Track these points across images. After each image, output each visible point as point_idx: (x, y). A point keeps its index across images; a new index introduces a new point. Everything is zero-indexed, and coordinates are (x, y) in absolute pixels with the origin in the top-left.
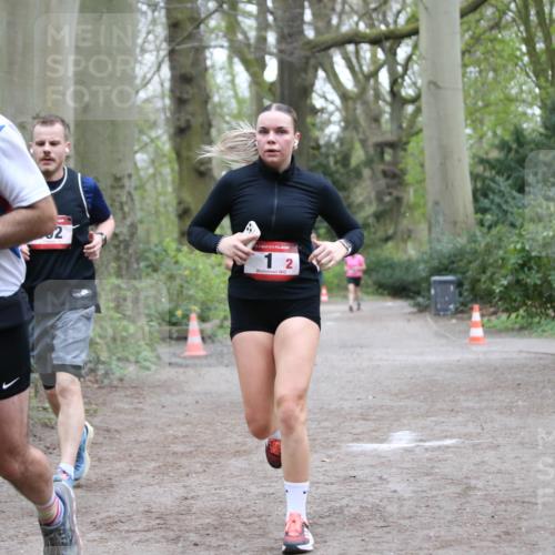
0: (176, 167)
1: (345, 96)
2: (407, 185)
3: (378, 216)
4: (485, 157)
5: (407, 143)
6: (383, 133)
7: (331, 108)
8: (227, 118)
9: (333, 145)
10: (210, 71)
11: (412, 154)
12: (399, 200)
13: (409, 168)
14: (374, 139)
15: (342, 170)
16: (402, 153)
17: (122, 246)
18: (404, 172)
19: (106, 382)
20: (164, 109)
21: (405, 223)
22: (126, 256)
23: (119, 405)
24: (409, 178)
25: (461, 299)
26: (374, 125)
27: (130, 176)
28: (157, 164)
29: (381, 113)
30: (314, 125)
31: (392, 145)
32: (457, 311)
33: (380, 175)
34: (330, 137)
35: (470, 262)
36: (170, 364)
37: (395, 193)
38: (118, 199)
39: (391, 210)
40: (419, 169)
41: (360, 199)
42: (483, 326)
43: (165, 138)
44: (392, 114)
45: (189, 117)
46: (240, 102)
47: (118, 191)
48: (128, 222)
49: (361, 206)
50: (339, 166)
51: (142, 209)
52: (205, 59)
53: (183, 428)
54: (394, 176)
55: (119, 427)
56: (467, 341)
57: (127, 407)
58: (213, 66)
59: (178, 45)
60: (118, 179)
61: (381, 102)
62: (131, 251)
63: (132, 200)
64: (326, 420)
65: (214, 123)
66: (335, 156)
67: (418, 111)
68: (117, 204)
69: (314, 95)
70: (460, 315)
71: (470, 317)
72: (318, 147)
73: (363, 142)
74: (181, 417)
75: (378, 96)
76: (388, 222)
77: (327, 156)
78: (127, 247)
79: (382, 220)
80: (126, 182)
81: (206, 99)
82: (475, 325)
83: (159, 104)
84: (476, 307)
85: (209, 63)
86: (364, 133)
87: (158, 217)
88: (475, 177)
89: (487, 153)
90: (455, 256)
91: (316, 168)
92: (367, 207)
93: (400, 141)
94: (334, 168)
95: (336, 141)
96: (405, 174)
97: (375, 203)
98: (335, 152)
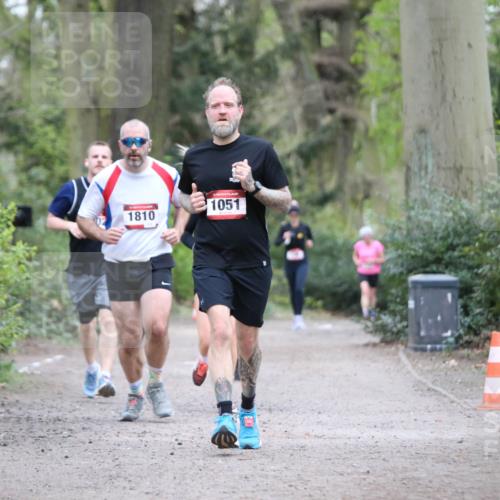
2: (367, 93)
3: (307, 155)
5: (366, 12)
11: (378, 33)
12: (348, 123)
13: (370, 61)
16: (358, 34)
18: (360, 70)
21: (359, 169)
24: (364, 80)
25: (468, 319)
31: (337, 15)
32: (459, 343)
33: (312, 74)
35: (486, 248)
37: (341, 110)
39: (333, 144)
40: (388, 61)
41: (272, 121)
50: (232, 54)
54: (341, 76)
56: (479, 402)
66: (223, 33)
70: (465, 352)
71: (487, 356)
72: (193, 14)
73: (281, 8)
76: (326, 165)
77: (209, 34)
79: (314, 163)
82: (494, 371)
90: (457, 234)
91: (185, 57)
92: (286, 136)
93: (352, 7)
94: (222, 59)
95: (227, 7)
96: (361, 72)
97: (301, 130)
98: (226, 27)
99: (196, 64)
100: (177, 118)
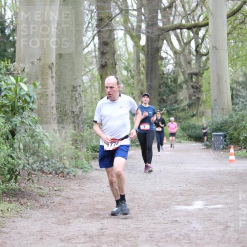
0: (101, 82)
1: (175, 52)
2: (202, 92)
3: (190, 106)
4: (237, 80)
5: (203, 73)
6: (192, 69)
7: (169, 57)
8: (123, 61)
9: (170, 74)
10: (116, 41)
11: (205, 78)
12: (199, 98)
13: (204, 85)
14: (188, 72)
15: (174, 85)
16: (200, 78)
17: (76, 117)
19: (68, 176)
20: (95, 57)
21: (201, 109)
22: (77, 121)
23: (73, 187)
24: (202, 89)
25: (226, 143)
26: (188, 66)
27: (80, 86)
28: (92, 81)
29: (191, 60)
30: (162, 64)
31: (196, 74)
32: (224, 148)
33: (190, 87)
34: (169, 70)
35: (230, 127)
36: (96, 169)
37: (197, 96)
38: (74, 96)
39: (195, 103)
40: (207, 84)
41: (182, 98)
42: (235, 155)
43: (96, 69)
44: (196, 60)
45: (106, 60)
46: (129, 54)
47: (74, 93)
48: (79, 106)
49: (182, 101)
50: (172, 83)
51: (85, 101)
52: (114, 35)
53: (102, 198)
54: (197, 88)
55: (73, 197)
56: (228, 161)
57: (77, 188)
58: (117, 38)
59: (102, 28)
60: (74, 87)
61: (191, 55)
62: (80, 119)
63: (81, 97)
64: (165, 195)
65: (117, 63)
66: (171, 78)
67: (208, 59)
68: (74, 98)
69: (162, 51)
70: (225, 150)
71: (230, 151)
72: (164, 74)
73: (183, 73)
74: (101, 193)
75: (190, 52)
76: (194, 108)
77: (167, 79)
78: (78, 117)
79: (191, 107)
80: (78, 88)
81: (114, 53)
82: (231, 154)
83: (94, 54)
84: (232, 146)
85: (116, 36)
86: (184, 68)
87: (92, 104)
88: (232, 89)
89: (238, 78)
90: (223, 124)
91: (162, 84)
92: (185, 101)
93: (199, 72)
94: (170, 84)
95: (171, 72)
96: (201, 87)
97: (188, 100)
98: (171, 77)
99: (164, 86)
100: (160, 97)
